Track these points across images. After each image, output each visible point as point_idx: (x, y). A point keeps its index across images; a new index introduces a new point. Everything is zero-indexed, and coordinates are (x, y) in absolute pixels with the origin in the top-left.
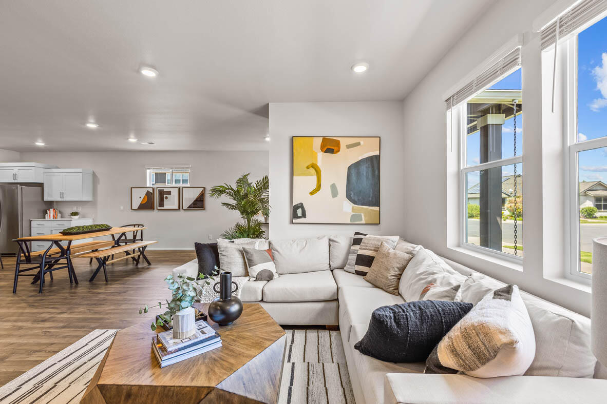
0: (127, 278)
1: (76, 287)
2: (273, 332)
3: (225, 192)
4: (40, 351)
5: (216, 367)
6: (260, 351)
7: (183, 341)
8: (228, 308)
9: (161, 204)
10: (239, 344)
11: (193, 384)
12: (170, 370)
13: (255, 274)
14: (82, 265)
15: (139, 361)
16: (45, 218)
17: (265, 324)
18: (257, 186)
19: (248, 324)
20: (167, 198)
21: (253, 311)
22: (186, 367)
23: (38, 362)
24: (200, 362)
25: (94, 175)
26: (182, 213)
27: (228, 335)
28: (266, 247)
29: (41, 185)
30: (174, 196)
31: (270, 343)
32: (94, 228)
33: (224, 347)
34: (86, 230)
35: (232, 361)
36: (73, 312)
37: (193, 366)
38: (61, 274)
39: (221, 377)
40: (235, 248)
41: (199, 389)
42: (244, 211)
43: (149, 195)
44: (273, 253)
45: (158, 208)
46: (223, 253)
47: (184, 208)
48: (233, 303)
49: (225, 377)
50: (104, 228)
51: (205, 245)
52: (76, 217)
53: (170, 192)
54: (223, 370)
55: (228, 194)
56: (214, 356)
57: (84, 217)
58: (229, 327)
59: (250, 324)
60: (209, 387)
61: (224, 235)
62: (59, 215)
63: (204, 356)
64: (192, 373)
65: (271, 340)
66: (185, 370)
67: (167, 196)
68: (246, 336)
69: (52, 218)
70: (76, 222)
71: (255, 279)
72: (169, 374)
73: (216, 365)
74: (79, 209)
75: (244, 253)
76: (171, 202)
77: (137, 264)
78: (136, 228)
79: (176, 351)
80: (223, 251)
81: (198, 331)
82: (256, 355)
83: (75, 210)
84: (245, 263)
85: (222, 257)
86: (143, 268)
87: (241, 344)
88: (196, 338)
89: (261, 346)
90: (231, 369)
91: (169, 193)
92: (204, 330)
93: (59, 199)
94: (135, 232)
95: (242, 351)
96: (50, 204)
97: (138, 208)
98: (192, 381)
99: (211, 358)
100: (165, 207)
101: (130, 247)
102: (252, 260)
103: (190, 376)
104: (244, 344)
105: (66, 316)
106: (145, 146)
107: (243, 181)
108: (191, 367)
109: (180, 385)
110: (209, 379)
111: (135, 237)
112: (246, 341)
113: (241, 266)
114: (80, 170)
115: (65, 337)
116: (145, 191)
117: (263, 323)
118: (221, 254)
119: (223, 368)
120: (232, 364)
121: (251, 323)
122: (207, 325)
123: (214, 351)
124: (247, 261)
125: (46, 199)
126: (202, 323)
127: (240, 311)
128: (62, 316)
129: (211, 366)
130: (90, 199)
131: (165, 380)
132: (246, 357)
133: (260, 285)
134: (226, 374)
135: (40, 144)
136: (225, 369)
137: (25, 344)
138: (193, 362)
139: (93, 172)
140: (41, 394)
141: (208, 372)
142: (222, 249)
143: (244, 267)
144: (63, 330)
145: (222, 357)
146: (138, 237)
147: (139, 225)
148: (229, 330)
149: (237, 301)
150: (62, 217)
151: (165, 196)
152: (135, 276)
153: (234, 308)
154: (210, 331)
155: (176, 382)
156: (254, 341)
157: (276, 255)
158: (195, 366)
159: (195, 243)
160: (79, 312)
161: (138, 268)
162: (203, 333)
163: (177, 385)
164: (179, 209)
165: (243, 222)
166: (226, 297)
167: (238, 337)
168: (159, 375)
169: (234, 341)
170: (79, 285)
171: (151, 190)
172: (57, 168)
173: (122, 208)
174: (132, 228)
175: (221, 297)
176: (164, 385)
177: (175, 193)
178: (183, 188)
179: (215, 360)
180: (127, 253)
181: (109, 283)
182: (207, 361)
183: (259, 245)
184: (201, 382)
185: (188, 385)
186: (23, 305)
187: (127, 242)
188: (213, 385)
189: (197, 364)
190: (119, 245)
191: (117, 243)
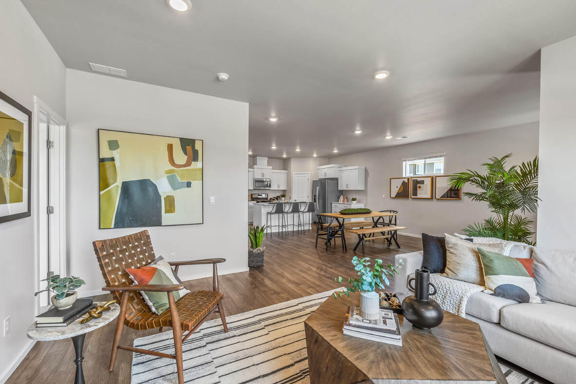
0: (378, 255)
1: (346, 253)
2: (475, 367)
3: (469, 180)
4: (313, 288)
5: (383, 362)
6: (440, 377)
7: (364, 321)
8: (423, 310)
9: (415, 194)
10: (420, 355)
11: (356, 363)
12: (347, 340)
13: (494, 287)
14: (352, 238)
15: (333, 320)
16: (338, 201)
17: (469, 351)
18: (521, 170)
19: (446, 341)
20: (420, 187)
21: (464, 329)
22: (360, 346)
23: (310, 294)
24: (373, 348)
25: (366, 170)
26: (434, 202)
27: (415, 339)
28: (525, 255)
29: (337, 179)
30: (427, 185)
31: (460, 377)
32: (359, 211)
33: (403, 349)
34: (354, 212)
35: (402, 366)
36: (337, 270)
37: (365, 348)
38: (339, 241)
39: (381, 374)
40: (469, 248)
41: (358, 371)
42: (496, 204)
43: (405, 185)
44: (536, 266)
45: (412, 197)
46: (451, 250)
47: (437, 198)
48: (431, 308)
49: (385, 377)
50: (366, 211)
51: (432, 237)
52: (354, 202)
53: (424, 181)
54: (387, 370)
55: (473, 182)
56: (388, 351)
57: (359, 202)
58: (421, 332)
59: (449, 341)
60: (365, 375)
61: (465, 230)
62: (346, 200)
63: (379, 345)
64: (360, 354)
65: (465, 375)
66: (358, 347)
67: (420, 185)
68: (434, 351)
69: (342, 202)
70: (355, 205)
71: (492, 292)
72: (345, 342)
73: (384, 361)
74: (357, 197)
75: (479, 255)
76: (425, 191)
77: (389, 245)
78: (392, 214)
79: (355, 326)
80: (451, 248)
81: (381, 318)
82: (433, 378)
83: (354, 197)
84: (481, 268)
85: (450, 254)
86: (393, 250)
87: (424, 356)
88: (376, 324)
89: (446, 373)
90: (395, 374)
91: (422, 182)
92: (387, 320)
93: (346, 189)
94: (391, 217)
95: (420, 363)
96: (342, 192)
97: (396, 196)
98: (356, 360)
99: (384, 351)
100: (419, 196)
101: (386, 229)
102: (490, 267)
103: (358, 355)
104: (426, 358)
105: (332, 270)
106: (400, 140)
107: (496, 165)
108: (363, 348)
109: (346, 356)
110: (370, 369)
111: (390, 221)
112: (432, 357)
113: (474, 271)
114: (356, 167)
115: (327, 285)
116: (401, 181)
117: (468, 349)
118: (449, 250)
119: (388, 367)
120: (399, 370)
121: (451, 340)
122: (393, 318)
123: (391, 346)
124: (483, 266)
125: (340, 188)
126: (390, 314)
127: (439, 320)
128: (330, 270)
129: (379, 358)
130: (363, 189)
131: (340, 345)
132: (419, 372)
133: (498, 303)
134: (387, 375)
135: (336, 151)
136: (390, 370)
137: (309, 281)
138: (368, 344)
139: (366, 168)
140: (303, 314)
141: (373, 362)
142: (450, 245)
143: (478, 272)
144: (327, 279)
145: (395, 357)
146: (393, 222)
147: (394, 211)
148: (419, 335)
149: (437, 308)
150: (347, 201)
151: (418, 185)
152: (384, 254)
153: (431, 314)
154: (392, 325)
155: (345, 351)
156: (440, 362)
157: (542, 270)
158: (366, 349)
159: (423, 234)
160: (340, 271)
161: (390, 249)
162: (385, 322)
163: (344, 355)
164: (432, 198)
165: (497, 217)
166: (421, 298)
167: (426, 348)
168: (338, 339)
169: (418, 349)
170: (347, 252)
171: (406, 181)
172: (346, 166)
173: (384, 196)
174: (388, 214)
175: (416, 296)
176: (337, 348)
177: (428, 182)
178: (436, 177)
179: (387, 355)
180: (383, 233)
181: (365, 255)
182: (379, 351)
183: (511, 249)
184: (362, 366)
185: (351, 361)
186: (317, 256)
187: (384, 224)
188: (370, 376)
189: (368, 349)
190: (377, 227)
191: (375, 225)
